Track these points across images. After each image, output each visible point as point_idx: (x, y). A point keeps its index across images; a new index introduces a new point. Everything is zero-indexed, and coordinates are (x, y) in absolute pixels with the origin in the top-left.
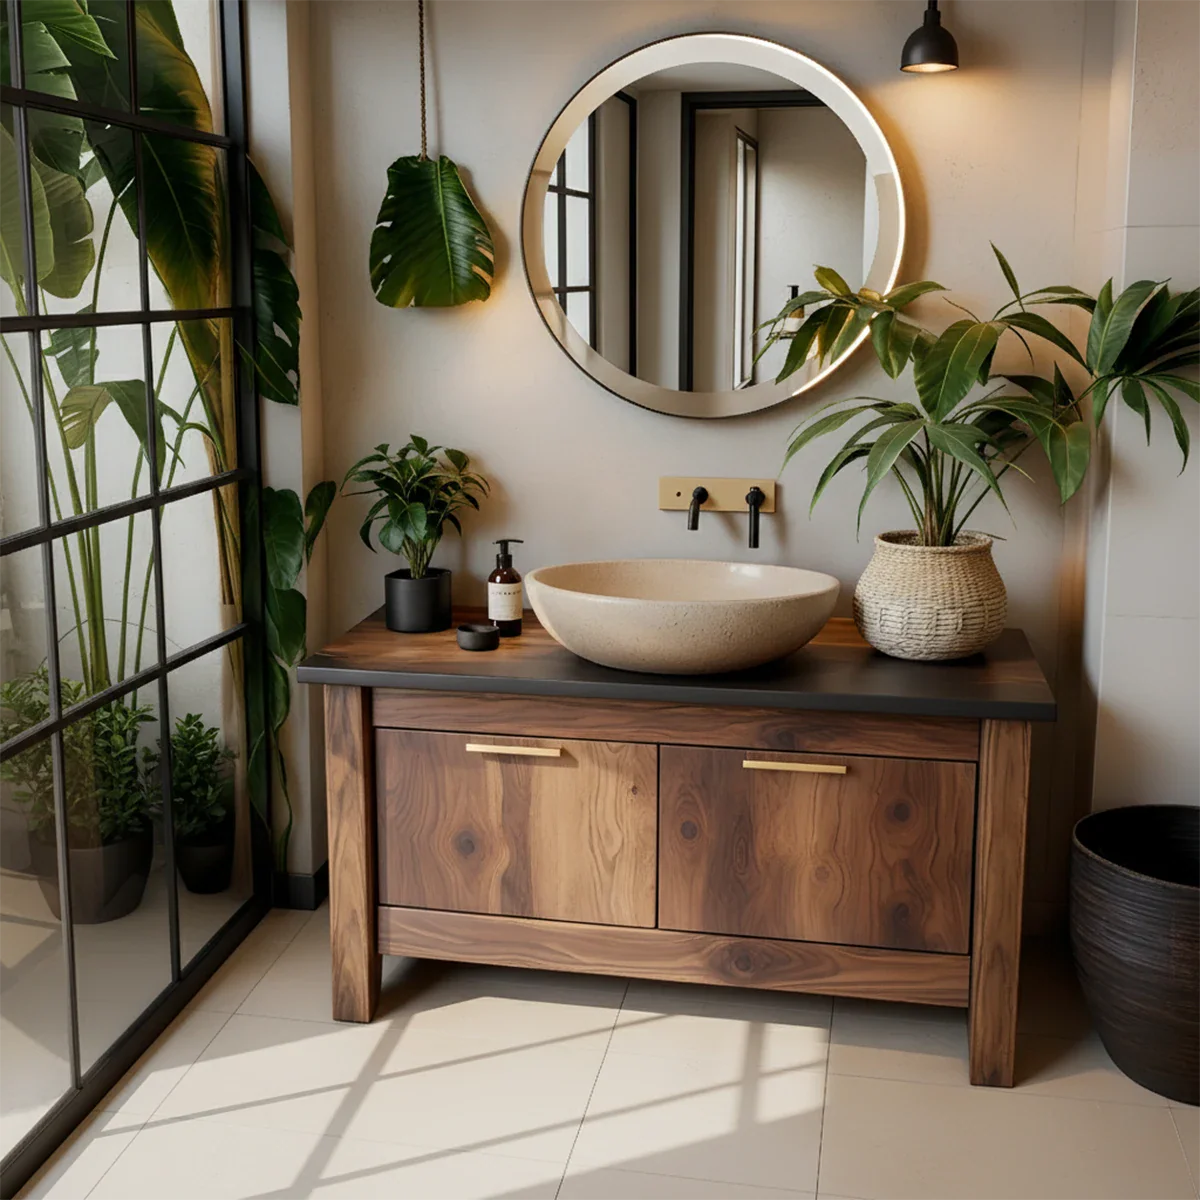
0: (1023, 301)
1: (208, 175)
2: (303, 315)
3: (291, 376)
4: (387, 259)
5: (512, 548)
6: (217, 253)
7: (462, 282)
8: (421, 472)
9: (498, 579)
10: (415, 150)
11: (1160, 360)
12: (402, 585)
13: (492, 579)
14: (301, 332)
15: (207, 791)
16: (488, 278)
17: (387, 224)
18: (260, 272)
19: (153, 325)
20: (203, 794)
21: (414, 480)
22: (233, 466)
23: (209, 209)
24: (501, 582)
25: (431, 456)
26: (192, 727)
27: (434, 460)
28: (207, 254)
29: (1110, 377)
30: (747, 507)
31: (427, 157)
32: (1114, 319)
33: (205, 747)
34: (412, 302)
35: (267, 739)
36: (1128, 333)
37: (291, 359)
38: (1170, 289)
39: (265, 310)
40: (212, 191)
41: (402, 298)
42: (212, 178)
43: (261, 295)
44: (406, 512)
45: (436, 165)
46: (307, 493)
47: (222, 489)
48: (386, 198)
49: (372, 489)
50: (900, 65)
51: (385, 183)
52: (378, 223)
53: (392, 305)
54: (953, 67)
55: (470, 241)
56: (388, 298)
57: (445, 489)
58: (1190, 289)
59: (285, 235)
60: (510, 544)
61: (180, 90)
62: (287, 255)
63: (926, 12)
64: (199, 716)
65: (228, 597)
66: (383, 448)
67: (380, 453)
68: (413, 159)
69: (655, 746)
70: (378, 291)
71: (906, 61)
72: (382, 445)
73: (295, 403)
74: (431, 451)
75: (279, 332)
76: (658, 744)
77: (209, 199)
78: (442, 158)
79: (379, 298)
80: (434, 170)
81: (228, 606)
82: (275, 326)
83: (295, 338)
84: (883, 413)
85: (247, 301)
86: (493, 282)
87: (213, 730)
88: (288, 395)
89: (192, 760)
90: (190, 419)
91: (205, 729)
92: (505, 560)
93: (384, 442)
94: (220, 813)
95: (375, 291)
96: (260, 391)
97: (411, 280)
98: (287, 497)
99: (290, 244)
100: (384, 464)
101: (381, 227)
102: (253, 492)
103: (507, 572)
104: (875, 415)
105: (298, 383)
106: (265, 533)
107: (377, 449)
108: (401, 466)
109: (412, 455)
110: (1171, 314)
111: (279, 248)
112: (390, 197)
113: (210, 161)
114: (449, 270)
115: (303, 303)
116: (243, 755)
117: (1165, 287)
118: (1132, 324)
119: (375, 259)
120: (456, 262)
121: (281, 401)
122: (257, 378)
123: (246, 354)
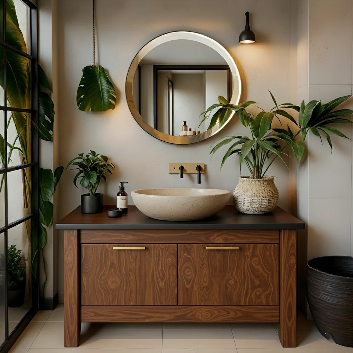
0: (278, 107)
1: (25, 68)
2: (55, 112)
3: (51, 132)
4: (82, 97)
5: (125, 184)
6: (27, 92)
7: (106, 104)
8: (94, 161)
9: (120, 195)
10: (91, 64)
11: (321, 122)
12: (87, 198)
13: (118, 195)
14: (54, 118)
15: (17, 271)
16: (113, 102)
17: (83, 86)
18: (41, 99)
19: (7, 111)
20: (16, 272)
21: (92, 164)
22: (30, 161)
23: (24, 78)
24: (121, 196)
25: (96, 157)
26: (13, 250)
27: (97, 158)
28: (23, 93)
29: (307, 127)
30: (197, 172)
31: (95, 66)
32: (306, 111)
33: (17, 256)
34: (90, 110)
35: (39, 252)
36: (311, 114)
37: (50, 126)
38: (321, 103)
39: (42, 111)
40: (26, 73)
41: (87, 109)
42: (26, 69)
43: (41, 107)
44: (89, 174)
45: (98, 68)
46: (55, 169)
47: (25, 169)
48: (82, 78)
49: (78, 168)
50: (238, 41)
51: (82, 74)
52: (80, 85)
53: (84, 111)
54: (254, 42)
55: (108, 92)
56: (82, 108)
57: (102, 166)
58: (327, 103)
59: (50, 87)
60: (124, 183)
61: (17, 40)
62: (50, 94)
63: (246, 26)
64: (15, 246)
65: (26, 206)
66: (82, 155)
67: (81, 156)
68: (91, 66)
70: (79, 106)
71: (240, 40)
72: (81, 154)
73: (52, 141)
74: (97, 156)
75: (47, 118)
76: (177, 244)
77: (25, 75)
78: (100, 66)
79: (79, 108)
80: (97, 70)
81: (26, 209)
82: (45, 116)
83: (52, 120)
84: (241, 139)
85: (36, 108)
86: (115, 104)
87: (20, 251)
88: (49, 139)
89: (12, 261)
90: (15, 146)
91: (17, 251)
92: (123, 188)
93: (82, 153)
94: (22, 279)
95: (78, 106)
96: (40, 137)
97: (90, 103)
98: (48, 171)
99: (51, 90)
100: (82, 160)
101: (80, 87)
102: (36, 170)
103: (123, 193)
104: (238, 140)
105: (53, 135)
106: (40, 183)
107: (79, 155)
108: (88, 160)
109: (91, 156)
110: (322, 110)
111: (48, 92)
112: (84, 77)
113: (25, 63)
114: (102, 100)
115: (55, 109)
116: (30, 259)
117: (320, 103)
118: (312, 112)
119: (78, 97)
120: (104, 98)
121: (47, 140)
122: (39, 133)
123: (35, 125)
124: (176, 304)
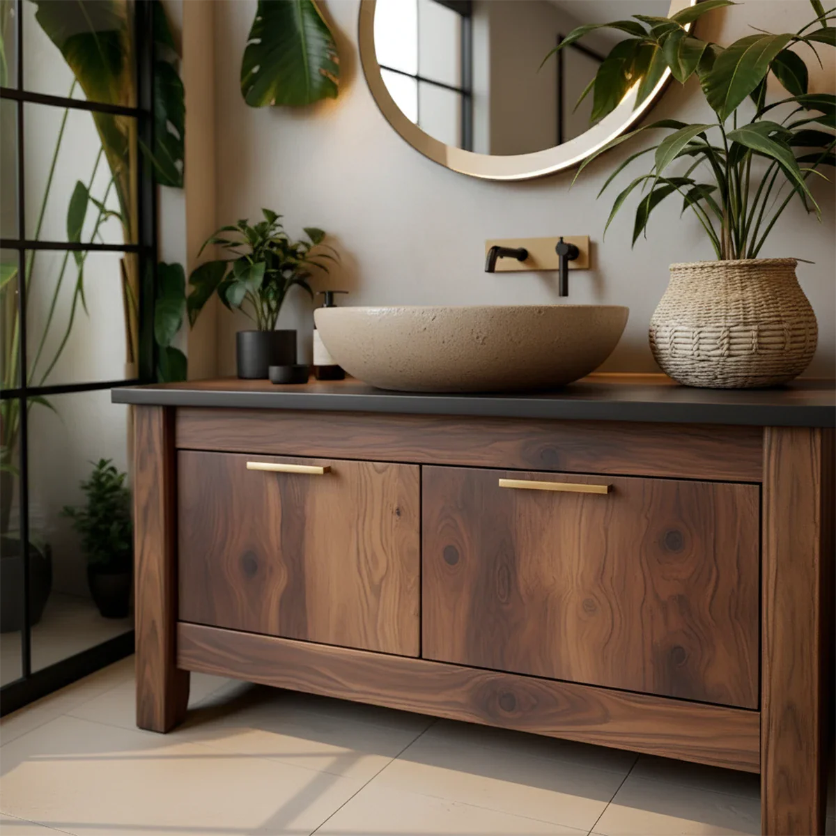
3: (178, 164)
4: (256, 70)
6: (127, 66)
7: (316, 85)
14: (186, 126)
16: (337, 82)
17: (257, 41)
18: (158, 81)
20: (107, 528)
28: (116, 65)
30: (558, 265)
34: (273, 102)
37: (178, 148)
39: (161, 111)
41: (265, 100)
43: (158, 100)
44: (252, 271)
48: (255, 20)
51: (255, 7)
52: (251, 37)
53: (258, 106)
56: (255, 101)
59: (177, 46)
62: (177, 63)
65: (131, 358)
66: (245, 221)
67: (237, 225)
69: (418, 466)
70: (247, 96)
72: (242, 220)
73: (181, 186)
75: (172, 129)
76: (421, 464)
79: (247, 102)
82: (168, 123)
83: (182, 131)
85: (147, 105)
86: (339, 84)
88: (176, 181)
90: (107, 206)
93: (244, 218)
94: (124, 546)
95: (245, 97)
96: (156, 179)
97: (274, 86)
98: (176, 268)
99: (178, 52)
101: (252, 43)
102: (150, 266)
105: (184, 170)
111: (170, 58)
112: (259, 19)
119: (245, 70)
120: (311, 69)
121: (170, 184)
122: (153, 169)
123: (146, 149)
124: (417, 655)
